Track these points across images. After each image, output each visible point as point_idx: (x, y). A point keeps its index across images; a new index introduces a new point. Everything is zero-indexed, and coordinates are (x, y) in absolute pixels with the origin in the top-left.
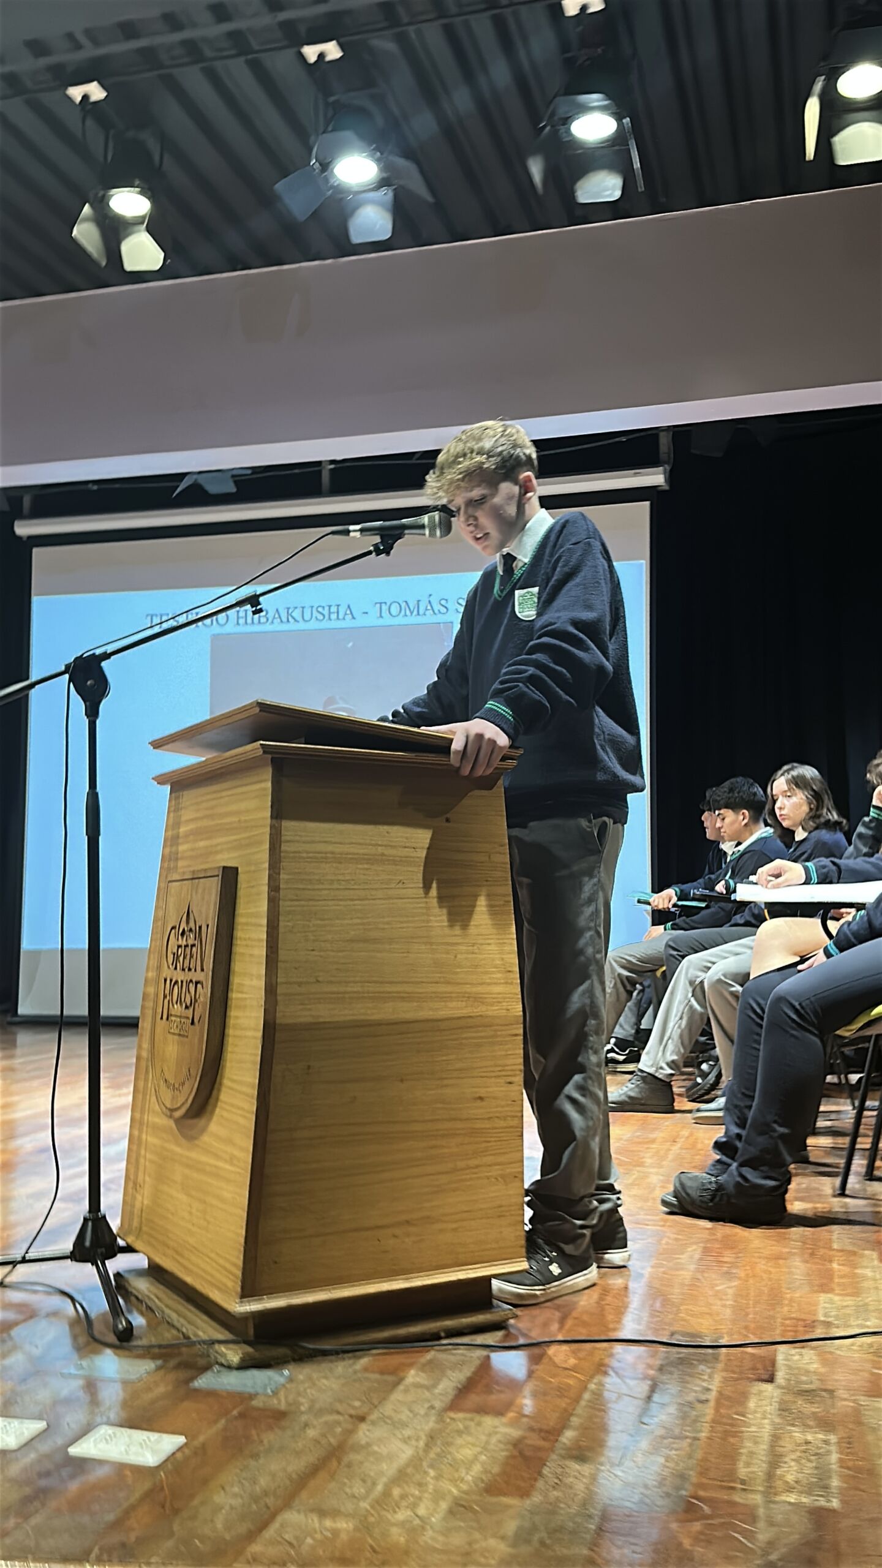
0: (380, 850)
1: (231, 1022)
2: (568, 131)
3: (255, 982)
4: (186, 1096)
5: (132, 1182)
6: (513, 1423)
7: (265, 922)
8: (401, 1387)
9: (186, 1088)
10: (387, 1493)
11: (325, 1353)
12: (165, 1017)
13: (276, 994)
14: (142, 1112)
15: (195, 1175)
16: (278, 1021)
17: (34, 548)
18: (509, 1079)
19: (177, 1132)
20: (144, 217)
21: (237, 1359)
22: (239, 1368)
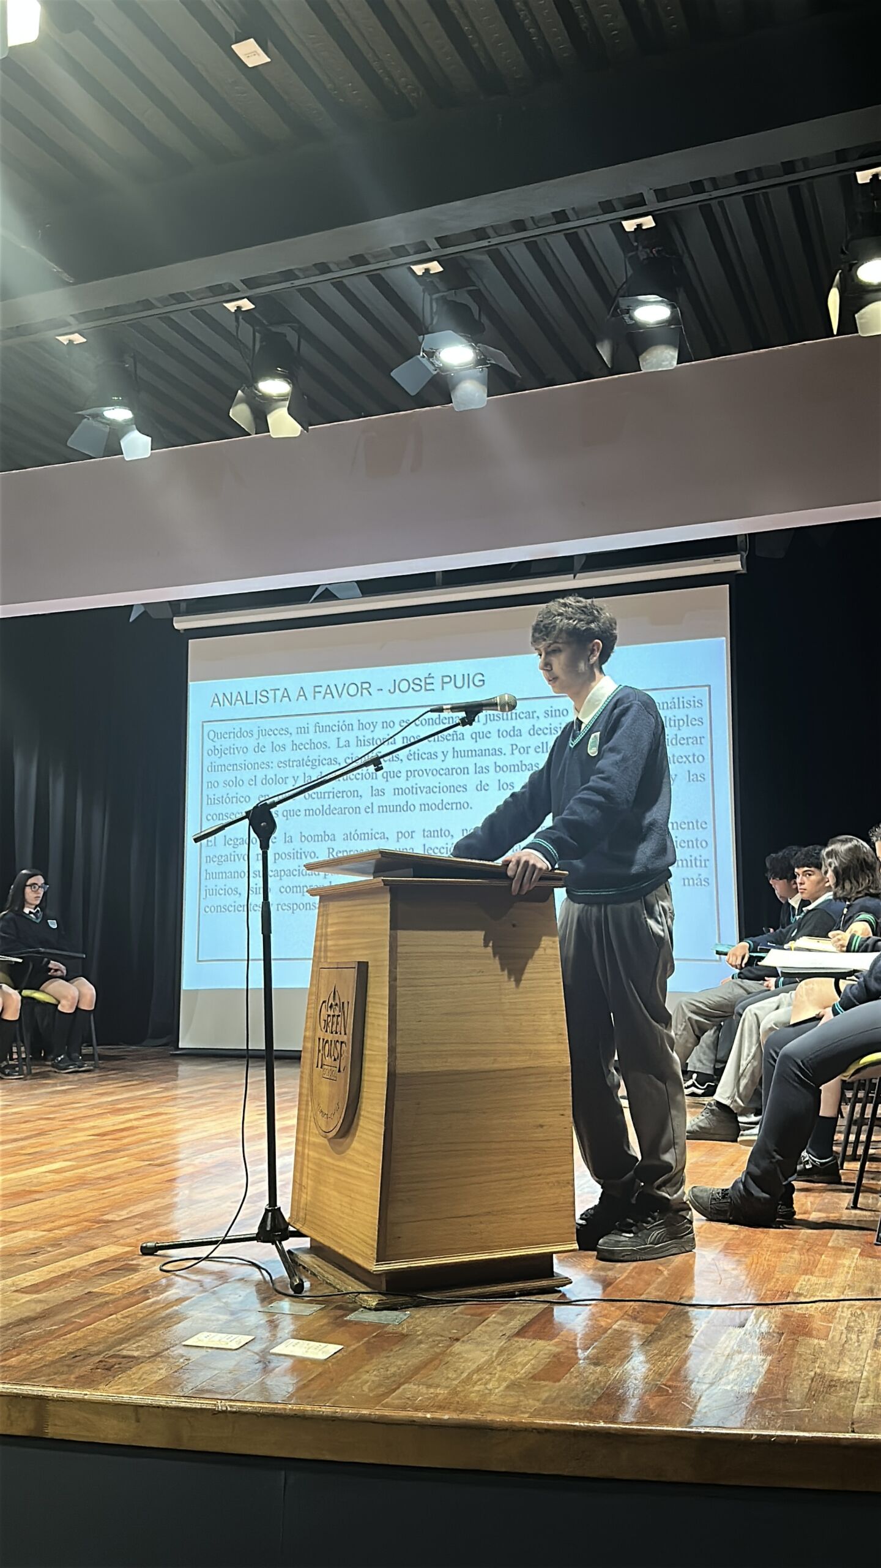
0: (466, 949)
1: (365, 1071)
2: (632, 317)
3: (381, 1044)
4: (336, 1122)
5: (298, 1186)
6: (557, 1345)
7: (387, 1002)
8: (485, 1323)
9: (337, 1115)
10: (469, 1377)
11: (435, 1302)
12: (320, 1066)
13: (396, 1052)
14: (305, 1133)
15: (342, 1178)
16: (397, 1072)
17: (190, 641)
18: (562, 1112)
19: (330, 1148)
20: (288, 395)
21: (374, 1304)
22: (376, 1310)
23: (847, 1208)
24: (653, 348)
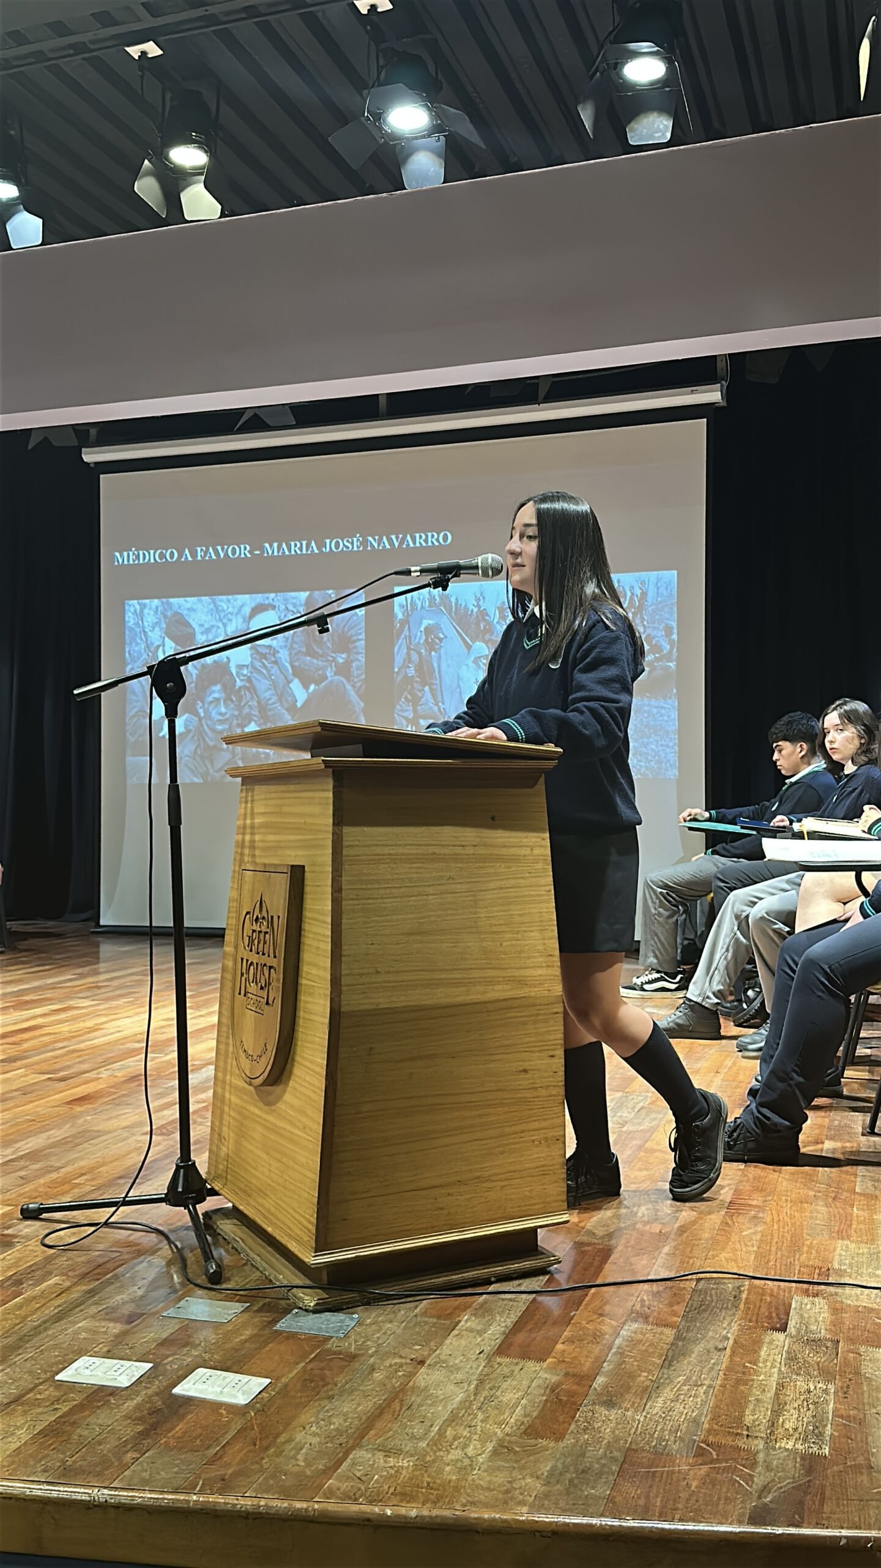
0: (431, 850)
1: (301, 1005)
2: (620, 76)
3: (321, 973)
4: (263, 1067)
5: (217, 1135)
6: (552, 1369)
7: (329, 919)
8: (455, 1332)
9: (264, 1060)
10: (441, 1433)
11: (389, 1298)
12: (243, 992)
13: (341, 985)
14: (224, 1072)
15: (273, 1137)
16: (343, 1009)
17: (101, 476)
18: (551, 1053)
19: (256, 1097)
20: (203, 168)
21: (312, 1304)
22: (315, 1312)
23: (863, 1135)
24: (642, 116)
